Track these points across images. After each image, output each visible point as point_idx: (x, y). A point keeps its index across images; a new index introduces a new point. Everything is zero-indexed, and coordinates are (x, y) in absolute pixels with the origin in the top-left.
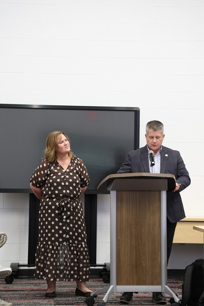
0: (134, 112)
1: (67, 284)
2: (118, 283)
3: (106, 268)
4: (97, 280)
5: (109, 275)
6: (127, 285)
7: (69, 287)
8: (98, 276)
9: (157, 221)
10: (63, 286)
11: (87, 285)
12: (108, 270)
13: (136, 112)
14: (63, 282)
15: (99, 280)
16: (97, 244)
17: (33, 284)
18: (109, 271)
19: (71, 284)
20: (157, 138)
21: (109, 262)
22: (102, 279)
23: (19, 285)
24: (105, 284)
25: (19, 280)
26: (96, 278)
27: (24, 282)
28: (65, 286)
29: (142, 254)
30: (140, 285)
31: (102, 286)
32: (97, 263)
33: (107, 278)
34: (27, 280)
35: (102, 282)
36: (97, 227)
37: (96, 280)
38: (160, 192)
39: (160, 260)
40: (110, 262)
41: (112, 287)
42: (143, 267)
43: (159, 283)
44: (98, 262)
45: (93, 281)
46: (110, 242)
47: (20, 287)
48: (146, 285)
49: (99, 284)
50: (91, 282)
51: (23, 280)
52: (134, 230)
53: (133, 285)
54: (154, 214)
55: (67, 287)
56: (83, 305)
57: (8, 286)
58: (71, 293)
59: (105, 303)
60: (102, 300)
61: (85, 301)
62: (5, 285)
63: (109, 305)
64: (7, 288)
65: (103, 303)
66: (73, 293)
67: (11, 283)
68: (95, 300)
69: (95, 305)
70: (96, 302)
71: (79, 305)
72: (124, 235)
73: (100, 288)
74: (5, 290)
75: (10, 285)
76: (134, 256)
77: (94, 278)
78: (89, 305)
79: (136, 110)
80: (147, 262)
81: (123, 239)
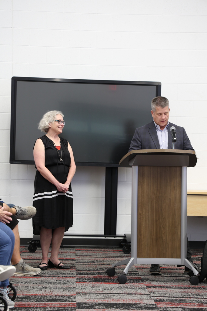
0: (155, 87)
1: (88, 254)
2: (139, 255)
3: (126, 238)
5: (130, 246)
6: (147, 257)
7: (90, 256)
8: (118, 246)
9: (178, 196)
10: (84, 256)
11: (108, 255)
12: (128, 241)
13: (158, 87)
14: (84, 252)
15: (119, 251)
16: (117, 215)
18: (130, 242)
19: (92, 254)
20: (165, 114)
21: (130, 233)
22: (121, 250)
24: (125, 254)
26: (115, 248)
28: (86, 256)
29: (162, 228)
30: (160, 257)
31: (123, 257)
32: (117, 234)
33: (126, 249)
35: (121, 252)
36: (118, 199)
37: (116, 250)
38: (181, 167)
39: (180, 234)
41: (132, 259)
42: (163, 240)
43: (179, 256)
45: (113, 251)
48: (166, 258)
49: (119, 254)
52: (155, 205)
53: (153, 257)
54: (175, 189)
55: (88, 256)
56: (104, 275)
57: (31, 254)
58: (92, 263)
59: (126, 275)
60: (122, 270)
61: (106, 272)
62: (28, 253)
63: (129, 276)
64: (30, 257)
65: (124, 274)
66: (94, 263)
67: (34, 252)
68: (116, 270)
69: (116, 275)
70: (117, 273)
71: (100, 275)
72: (145, 209)
73: (120, 258)
74: (29, 258)
75: (33, 253)
76: (154, 230)
77: (114, 248)
78: (110, 276)
79: (157, 84)
80: (168, 236)
81: (144, 213)
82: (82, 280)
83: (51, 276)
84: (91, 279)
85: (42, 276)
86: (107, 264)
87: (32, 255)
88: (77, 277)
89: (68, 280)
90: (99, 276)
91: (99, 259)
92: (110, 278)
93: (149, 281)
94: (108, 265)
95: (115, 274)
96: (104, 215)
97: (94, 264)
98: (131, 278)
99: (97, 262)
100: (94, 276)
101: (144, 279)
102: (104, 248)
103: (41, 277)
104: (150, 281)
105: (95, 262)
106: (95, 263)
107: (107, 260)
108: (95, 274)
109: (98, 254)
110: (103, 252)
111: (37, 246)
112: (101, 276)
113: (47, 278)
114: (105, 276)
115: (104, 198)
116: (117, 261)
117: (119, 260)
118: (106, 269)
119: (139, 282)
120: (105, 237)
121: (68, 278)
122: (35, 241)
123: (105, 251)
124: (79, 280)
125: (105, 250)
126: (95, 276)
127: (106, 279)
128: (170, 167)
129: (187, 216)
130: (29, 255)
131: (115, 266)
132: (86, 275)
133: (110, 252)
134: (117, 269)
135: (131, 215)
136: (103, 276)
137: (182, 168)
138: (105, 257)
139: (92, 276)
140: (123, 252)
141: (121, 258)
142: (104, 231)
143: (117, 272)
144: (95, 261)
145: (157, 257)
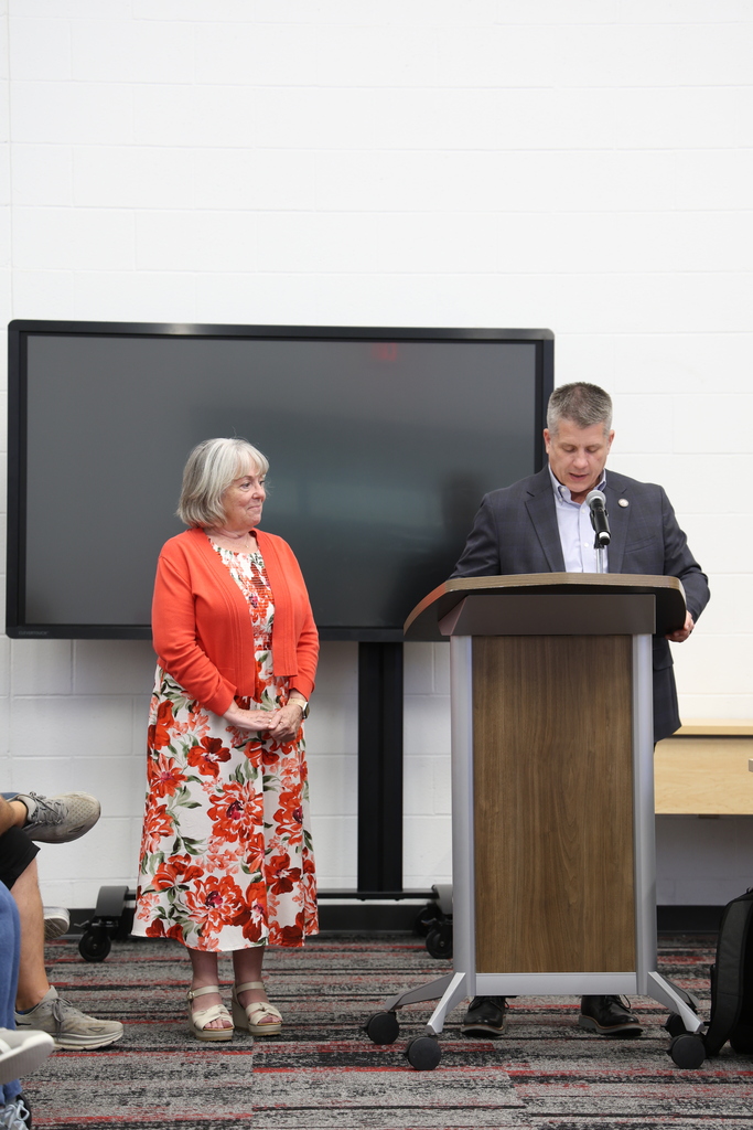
0: (532, 347)
1: (300, 962)
2: (482, 965)
3: (439, 902)
4: (406, 945)
5: (450, 928)
6: (513, 970)
7: (306, 972)
8: (411, 931)
9: (619, 744)
10: (285, 970)
11: (372, 964)
12: (445, 911)
13: (542, 346)
14: (284, 954)
15: (413, 948)
16: (404, 817)
17: (178, 961)
18: (450, 917)
19: (315, 962)
20: (589, 450)
21: (448, 880)
22: (422, 944)
23: (130, 964)
24: (437, 961)
25: (131, 947)
26: (401, 938)
27: (149, 956)
28: (294, 969)
29: (566, 863)
30: (560, 970)
31: (426, 971)
32: (404, 886)
33: (441, 939)
34: (156, 945)
35: (422, 954)
36: (405, 757)
37: (401, 947)
38: (628, 638)
39: (630, 882)
40: (451, 882)
41: (458, 977)
42: (569, 906)
43: (630, 965)
44: (409, 883)
45: (393, 951)
46: (450, 812)
47: (132, 975)
48: (581, 970)
49: (413, 962)
50: (384, 954)
51: (144, 947)
52: (536, 776)
54: (608, 718)
55: (301, 972)
56: (357, 1039)
57: (90, 970)
58: (313, 995)
59: (435, 1036)
60: (424, 1020)
61: (366, 1029)
62: (80, 965)
63: (449, 1042)
64: (86, 978)
65: (430, 1036)
66: (320, 995)
67: (101, 960)
68: (399, 1021)
69: (400, 1040)
70: (404, 1030)
71: (343, 1039)
72: (501, 794)
73: (416, 977)
74: (81, 984)
75: (98, 964)
76: (538, 869)
77: (394, 939)
78: (378, 1042)
79: (539, 337)
80: (587, 890)
81: (497, 810)
82: (274, 1060)
83: (161, 1050)
84: (308, 1055)
85: (130, 1049)
86: (368, 998)
87: (92, 972)
88: (256, 1051)
89: (223, 1062)
90: (339, 1043)
91: (339, 979)
92: (377, 1051)
93: (523, 1057)
94: (371, 1000)
95: (396, 1036)
96: (356, 818)
97: (320, 998)
98: (457, 1049)
99: (332, 992)
100: (321, 1043)
101: (503, 1052)
102: (359, 939)
103: (125, 1053)
104: (526, 1058)
105: (326, 990)
106: (324, 995)
107: (371, 982)
108: (323, 1038)
109: (335, 963)
110: (355, 955)
111: (112, 939)
112: (346, 1042)
113: (145, 1057)
114: (362, 1042)
115: (357, 757)
116: (402, 986)
117: (415, 984)
118: (365, 1016)
119: (485, 1061)
120: (363, 900)
121: (224, 1053)
122: (105, 919)
123: (361, 950)
124: (264, 1061)
125: (364, 946)
126: (325, 1043)
127: (364, 1054)
128: (590, 636)
129: (657, 815)
130: (83, 970)
131: (398, 1006)
132: (289, 1040)
133: (381, 955)
134: (404, 1017)
135: (450, 817)
136: (352, 1042)
137: (634, 639)
138: (363, 974)
139: (311, 1045)
140: (428, 954)
141: (421, 977)
142: (356, 879)
143: (405, 1026)
144: (325, 987)
145: (550, 969)
